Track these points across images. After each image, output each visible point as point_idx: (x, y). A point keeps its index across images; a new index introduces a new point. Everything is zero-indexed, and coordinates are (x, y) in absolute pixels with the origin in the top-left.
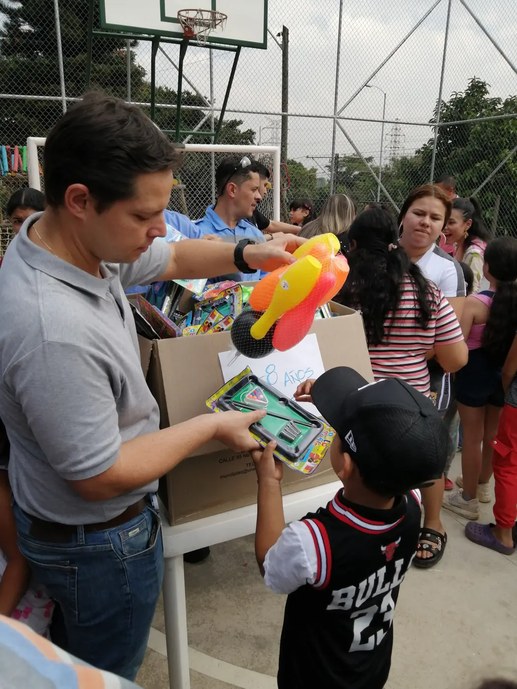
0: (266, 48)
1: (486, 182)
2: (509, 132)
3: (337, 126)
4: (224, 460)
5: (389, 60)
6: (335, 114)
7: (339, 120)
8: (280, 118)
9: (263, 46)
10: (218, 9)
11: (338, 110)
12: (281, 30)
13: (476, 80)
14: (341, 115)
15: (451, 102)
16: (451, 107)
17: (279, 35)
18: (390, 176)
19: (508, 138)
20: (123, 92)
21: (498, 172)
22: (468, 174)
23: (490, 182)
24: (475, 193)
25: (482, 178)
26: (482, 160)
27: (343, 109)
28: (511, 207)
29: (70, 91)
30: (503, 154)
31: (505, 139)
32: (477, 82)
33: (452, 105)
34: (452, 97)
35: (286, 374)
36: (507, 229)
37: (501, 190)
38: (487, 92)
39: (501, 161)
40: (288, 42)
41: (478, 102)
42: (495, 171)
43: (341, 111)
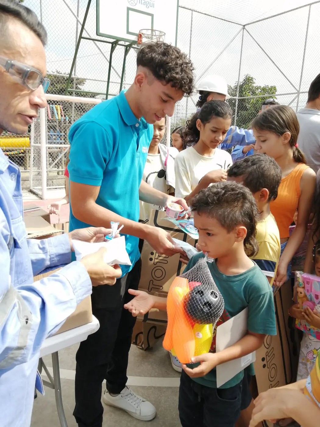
15: (235, 87)
32: (249, 77)
34: (235, 84)
38: (254, 83)
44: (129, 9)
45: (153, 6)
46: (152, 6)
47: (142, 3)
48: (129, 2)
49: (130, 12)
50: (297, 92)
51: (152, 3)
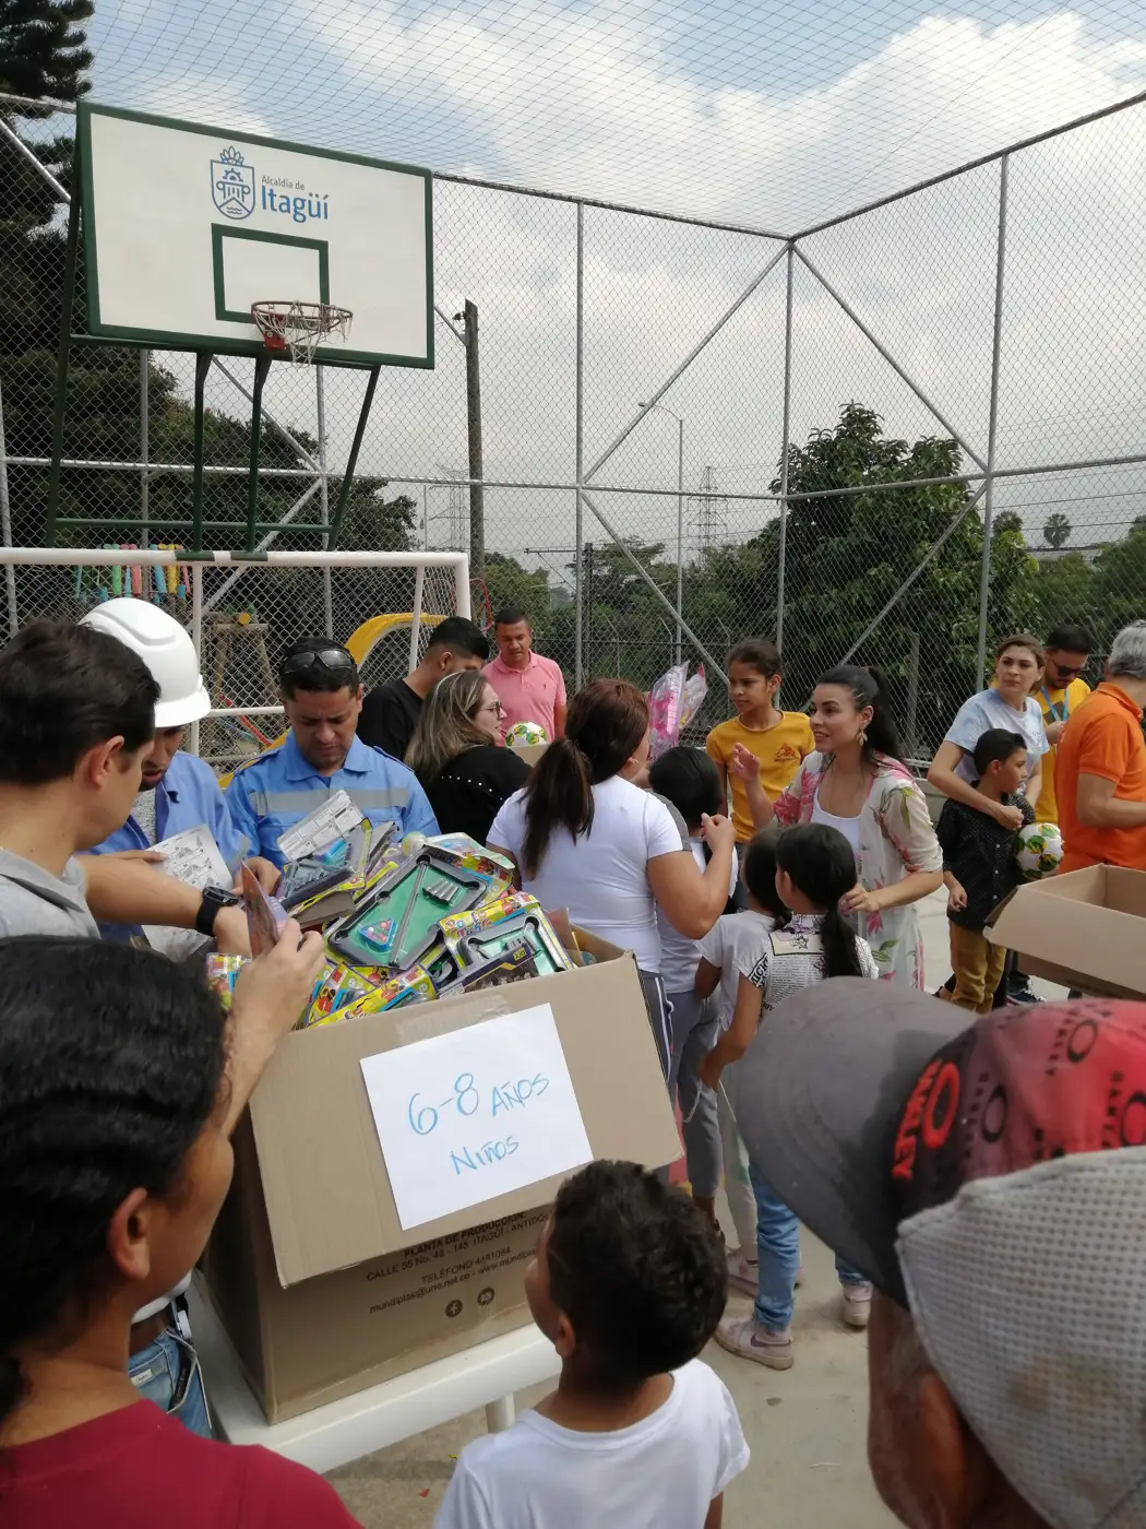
0: (432, 367)
1: (891, 603)
2: (927, 509)
3: (584, 505)
4: (377, 1275)
5: (681, 377)
6: (578, 481)
7: (588, 493)
8: (467, 491)
9: (428, 363)
10: (332, 302)
11: (585, 473)
12: (462, 309)
13: (857, 407)
14: (591, 482)
15: (809, 448)
16: (812, 457)
17: (457, 317)
18: (700, 586)
19: (927, 521)
20: (134, 445)
21: (915, 584)
22: (856, 589)
23: (898, 603)
24: (872, 626)
25: (882, 599)
26: (880, 561)
27: (595, 469)
28: (944, 653)
29: (17, 444)
30: (919, 551)
31: (921, 523)
32: (859, 410)
33: (814, 454)
34: (812, 439)
35: (495, 1089)
36: (941, 697)
37: (922, 618)
38: (879, 431)
39: (918, 564)
40: (477, 330)
41: (863, 449)
42: (908, 583)
43: (590, 475)
44: (219, 232)
45: (322, 212)
46: (319, 215)
47: (276, 206)
48: (219, 208)
49: (226, 240)
50: (980, 471)
51: (319, 204)
